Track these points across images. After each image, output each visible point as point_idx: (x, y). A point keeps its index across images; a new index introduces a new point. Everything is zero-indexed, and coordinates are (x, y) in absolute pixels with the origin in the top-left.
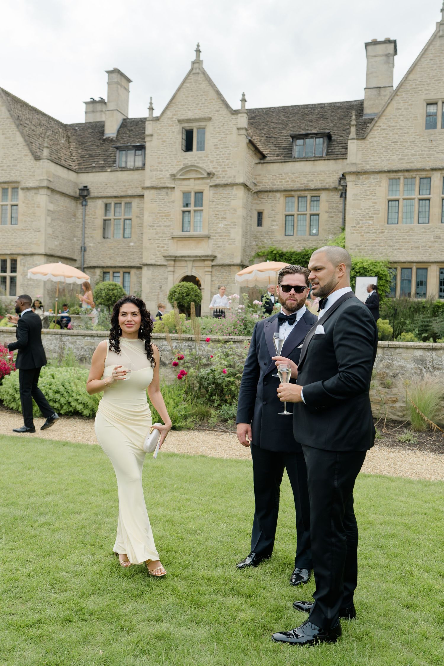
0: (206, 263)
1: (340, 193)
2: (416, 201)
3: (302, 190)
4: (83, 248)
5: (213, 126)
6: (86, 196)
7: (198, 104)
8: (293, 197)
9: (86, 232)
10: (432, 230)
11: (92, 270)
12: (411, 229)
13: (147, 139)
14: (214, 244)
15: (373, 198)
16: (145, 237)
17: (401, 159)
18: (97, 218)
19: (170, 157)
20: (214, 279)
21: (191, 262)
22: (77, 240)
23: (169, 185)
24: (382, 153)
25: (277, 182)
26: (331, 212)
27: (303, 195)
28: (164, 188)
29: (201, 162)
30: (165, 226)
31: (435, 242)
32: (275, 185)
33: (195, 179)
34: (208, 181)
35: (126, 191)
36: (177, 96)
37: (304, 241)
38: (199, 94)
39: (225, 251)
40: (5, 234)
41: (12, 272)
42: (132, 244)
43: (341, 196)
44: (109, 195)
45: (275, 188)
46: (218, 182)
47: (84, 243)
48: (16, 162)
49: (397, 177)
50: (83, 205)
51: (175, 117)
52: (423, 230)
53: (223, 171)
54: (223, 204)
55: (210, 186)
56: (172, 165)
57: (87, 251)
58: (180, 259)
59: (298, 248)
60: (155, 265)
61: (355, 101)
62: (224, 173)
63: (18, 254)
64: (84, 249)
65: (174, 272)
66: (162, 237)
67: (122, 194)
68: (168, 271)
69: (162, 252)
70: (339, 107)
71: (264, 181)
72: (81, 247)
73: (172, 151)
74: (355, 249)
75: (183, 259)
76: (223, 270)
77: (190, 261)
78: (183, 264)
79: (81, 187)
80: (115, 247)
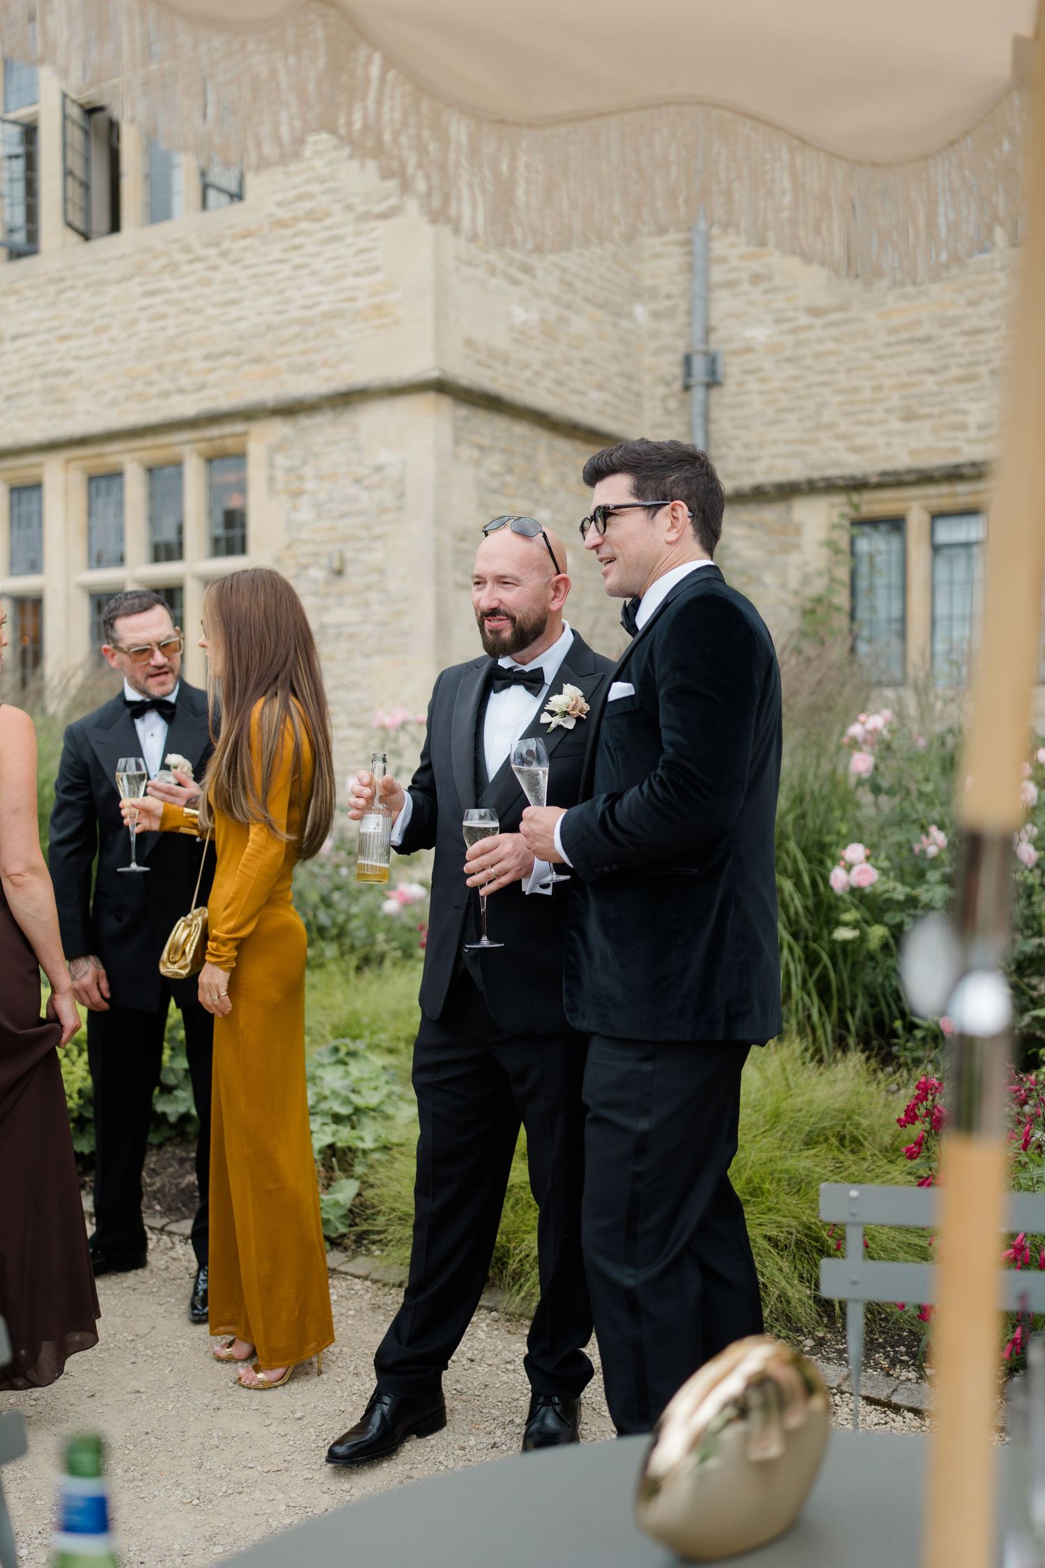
4: (699, 366)
11: (769, 514)
22: (656, 315)
40: (168, 282)
41: (217, 548)
47: (708, 331)
57: (730, 386)
63: (250, 414)
64: (698, 371)
72: (688, 361)
80: (944, 323)
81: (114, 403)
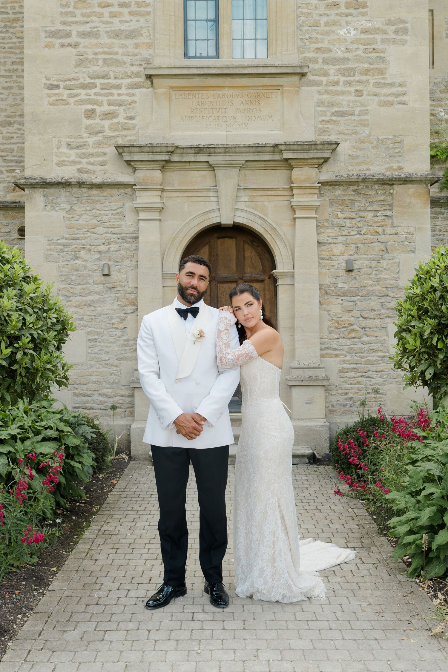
0: (298, 173)
14: (321, 103)
16: (33, 78)
20: (327, 234)
21: (236, 172)
30: (117, 35)
58: (192, 158)
60: (80, 185)
65: (161, 210)
66: (105, 76)
68: (137, 211)
69: (108, 133)
75: (202, 158)
76: (361, 203)
77: (231, 166)
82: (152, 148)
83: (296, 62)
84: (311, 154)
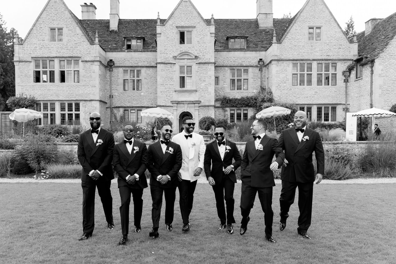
0: (196, 105)
1: (259, 68)
2: (306, 75)
3: (239, 66)
5: (196, 31)
6: (112, 65)
7: (187, 18)
8: (234, 70)
9: (113, 87)
10: (313, 89)
11: (117, 109)
12: (304, 88)
13: (158, 36)
14: (199, 95)
15: (286, 73)
16: (159, 91)
17: (298, 54)
18: (119, 79)
19: (172, 47)
20: (200, 113)
22: (107, 91)
23: (172, 62)
24: (289, 51)
25: (226, 61)
26: (254, 78)
27: (239, 69)
28: (169, 63)
29: (190, 50)
30: (170, 85)
31: (315, 94)
32: (225, 63)
33: (187, 59)
34: (195, 60)
35: (138, 64)
36: (175, 13)
37: (241, 93)
38: (188, 13)
39: (205, 99)
40: (71, 88)
41: (75, 111)
42: (142, 94)
43: (260, 70)
44: (127, 65)
45: (225, 64)
46: (200, 61)
47: (112, 93)
48: (77, 45)
49: (296, 63)
50: (110, 71)
51: (174, 25)
52: (309, 89)
53: (203, 56)
54: (204, 73)
55: (196, 63)
56: (173, 51)
57: (114, 98)
59: (238, 96)
60: (165, 106)
61: (252, 19)
62: (203, 57)
63: (81, 100)
64: (111, 97)
65: (177, 110)
66: (169, 91)
67: (135, 65)
68: (174, 110)
69: (169, 99)
70: (245, 22)
71: (218, 61)
72: (110, 96)
73: (173, 43)
74: (278, 98)
75: (182, 103)
76: (205, 109)
77: (186, 104)
78: (182, 105)
79: (108, 60)
80: (132, 95)
81: (65, 97)
82: (175, 101)
83: (195, 89)
84: (198, 102)
